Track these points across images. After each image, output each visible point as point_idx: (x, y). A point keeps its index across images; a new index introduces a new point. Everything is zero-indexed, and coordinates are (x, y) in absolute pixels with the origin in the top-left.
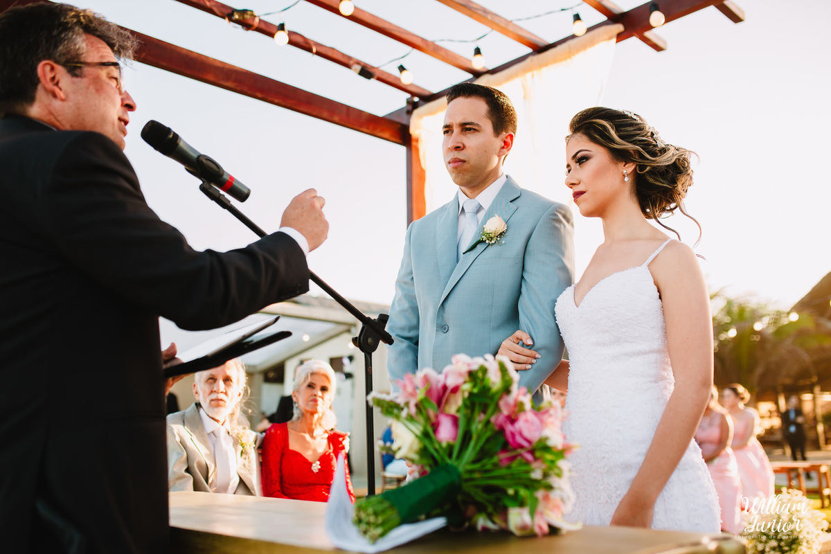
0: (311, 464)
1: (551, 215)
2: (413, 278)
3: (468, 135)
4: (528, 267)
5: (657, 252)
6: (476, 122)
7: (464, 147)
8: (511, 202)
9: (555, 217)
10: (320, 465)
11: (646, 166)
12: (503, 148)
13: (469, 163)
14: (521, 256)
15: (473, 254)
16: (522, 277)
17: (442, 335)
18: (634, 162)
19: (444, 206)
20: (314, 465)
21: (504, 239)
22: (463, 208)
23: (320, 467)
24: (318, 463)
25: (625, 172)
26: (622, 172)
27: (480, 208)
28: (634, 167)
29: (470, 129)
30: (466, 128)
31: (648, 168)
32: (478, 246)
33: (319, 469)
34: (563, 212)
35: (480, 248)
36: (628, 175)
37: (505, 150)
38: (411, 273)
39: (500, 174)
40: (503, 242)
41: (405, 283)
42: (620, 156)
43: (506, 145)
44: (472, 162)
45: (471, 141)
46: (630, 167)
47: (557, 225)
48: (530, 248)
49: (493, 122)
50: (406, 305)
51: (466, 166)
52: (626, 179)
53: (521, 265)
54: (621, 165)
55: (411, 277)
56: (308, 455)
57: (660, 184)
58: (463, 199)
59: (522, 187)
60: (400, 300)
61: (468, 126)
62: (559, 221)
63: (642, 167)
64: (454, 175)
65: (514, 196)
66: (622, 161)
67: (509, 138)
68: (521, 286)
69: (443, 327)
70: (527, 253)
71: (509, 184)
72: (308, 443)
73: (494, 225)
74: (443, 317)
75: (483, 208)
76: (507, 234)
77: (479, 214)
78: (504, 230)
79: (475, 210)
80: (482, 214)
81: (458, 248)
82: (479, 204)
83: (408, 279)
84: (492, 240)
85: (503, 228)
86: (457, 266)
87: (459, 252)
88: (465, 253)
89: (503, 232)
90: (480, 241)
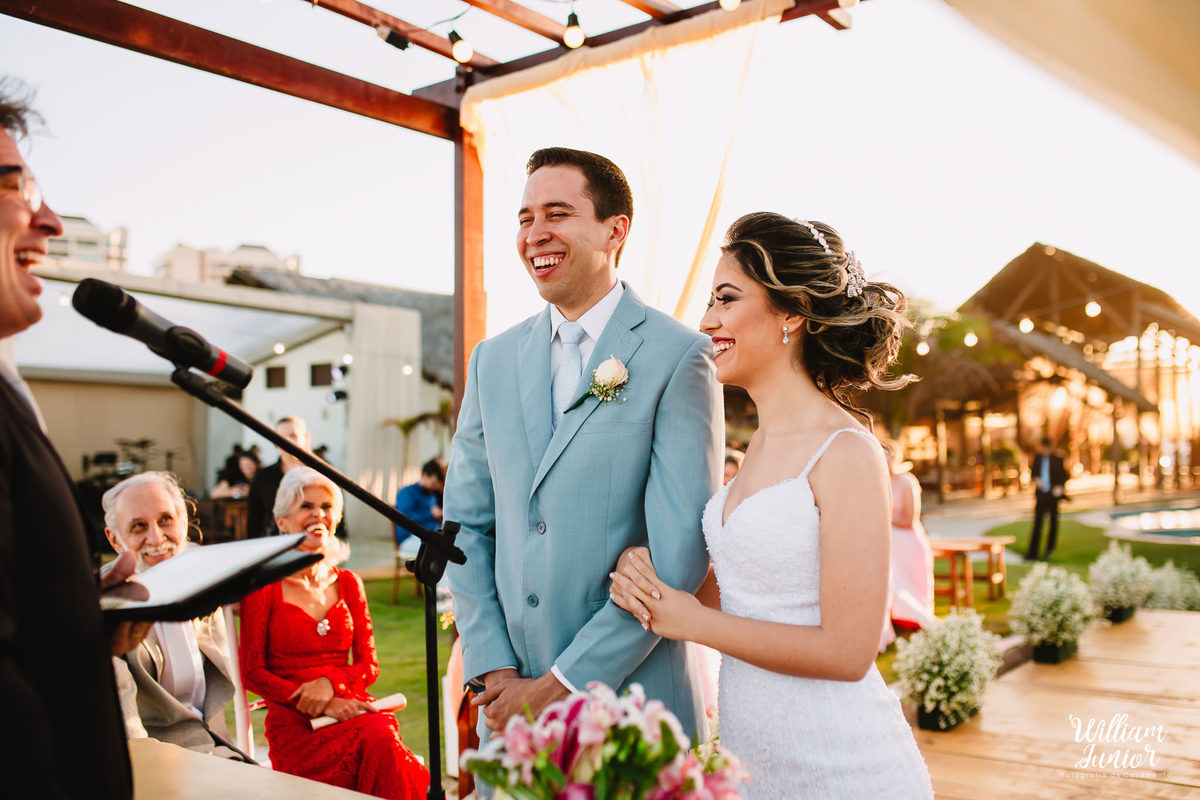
0: (314, 624)
1: (693, 357)
2: (482, 434)
3: (558, 223)
4: (660, 435)
7: (551, 237)
8: (632, 330)
9: (699, 361)
10: (329, 625)
11: (821, 325)
12: (612, 237)
14: (650, 421)
15: (578, 415)
16: (652, 450)
17: (536, 538)
18: (802, 315)
19: (527, 322)
20: (320, 625)
21: (625, 394)
22: (557, 333)
23: (328, 628)
24: (327, 621)
25: (785, 329)
26: (782, 329)
27: (583, 336)
28: (800, 323)
29: (559, 215)
31: (821, 329)
32: (587, 402)
33: (328, 631)
34: (709, 350)
35: (589, 405)
36: (789, 334)
37: (615, 240)
38: (480, 426)
39: (613, 282)
40: (625, 399)
41: (470, 440)
42: (782, 303)
43: (617, 234)
46: (794, 322)
47: (702, 372)
48: (663, 408)
49: (594, 203)
50: (472, 476)
52: (785, 340)
53: (649, 433)
54: (783, 318)
55: (479, 432)
56: (310, 610)
58: (557, 318)
59: (647, 304)
60: (461, 466)
62: (705, 367)
63: (814, 325)
65: (636, 320)
66: (784, 312)
67: (621, 223)
68: (649, 464)
69: (537, 525)
70: (658, 415)
71: (628, 302)
72: (308, 593)
73: (609, 372)
74: (537, 509)
75: (589, 337)
76: (629, 386)
77: (582, 345)
78: (625, 379)
79: (577, 339)
80: (588, 349)
81: (552, 401)
82: (583, 330)
83: (475, 435)
84: (607, 395)
85: (622, 377)
86: (555, 433)
87: (556, 412)
88: (565, 413)
89: (624, 383)
90: (588, 396)
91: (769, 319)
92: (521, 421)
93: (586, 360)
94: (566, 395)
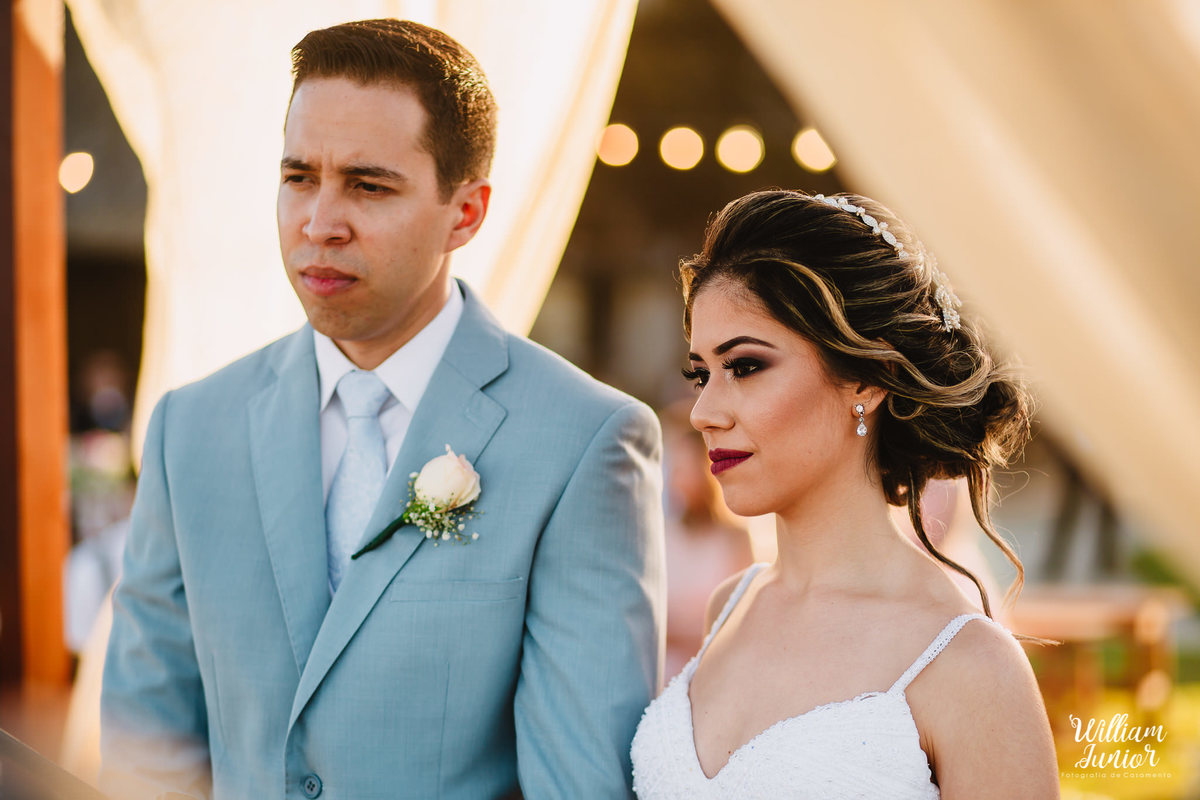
1: (606, 450)
2: (180, 590)
3: (366, 202)
4: (541, 602)
5: (929, 654)
6: (390, 166)
7: (353, 235)
8: (483, 389)
9: (617, 457)
12: (461, 225)
13: (366, 284)
14: (523, 578)
15: (382, 564)
16: (525, 630)
18: (883, 386)
21: (476, 523)
22: (334, 393)
25: (859, 407)
26: (852, 409)
27: (388, 401)
28: (881, 399)
29: (371, 188)
30: (362, 181)
31: (921, 410)
32: (398, 537)
34: (636, 433)
35: (403, 543)
36: (865, 418)
37: (465, 229)
38: (177, 572)
40: (475, 536)
41: (153, 602)
43: (472, 216)
44: (377, 283)
45: (376, 221)
46: (873, 396)
47: (623, 479)
48: (549, 549)
49: (436, 160)
51: (358, 292)
52: (861, 429)
53: (521, 599)
55: (173, 585)
57: (947, 448)
60: (136, 654)
61: (367, 179)
62: (628, 466)
63: (906, 406)
64: (315, 309)
65: (489, 367)
67: (478, 195)
68: (520, 654)
69: (303, 781)
70: (539, 562)
71: (473, 328)
73: (444, 480)
74: (303, 752)
75: (398, 402)
76: (482, 508)
77: (387, 417)
78: (474, 496)
79: (376, 407)
80: (398, 425)
81: (328, 533)
82: (387, 390)
83: (165, 590)
84: (440, 527)
85: (469, 492)
86: (336, 597)
87: (335, 553)
88: (355, 557)
89: (472, 503)
90: (398, 525)
91: (830, 397)
92: (266, 571)
93: (395, 447)
94: (355, 521)
